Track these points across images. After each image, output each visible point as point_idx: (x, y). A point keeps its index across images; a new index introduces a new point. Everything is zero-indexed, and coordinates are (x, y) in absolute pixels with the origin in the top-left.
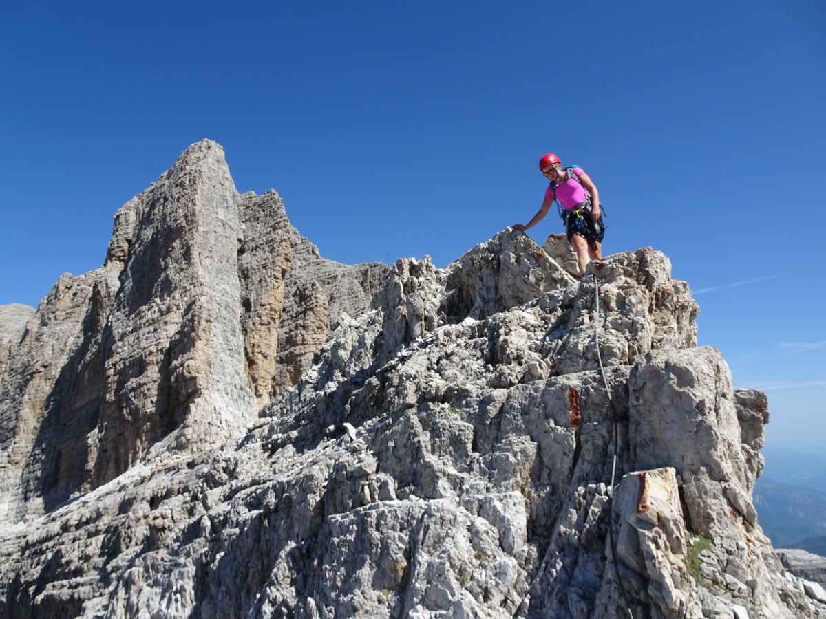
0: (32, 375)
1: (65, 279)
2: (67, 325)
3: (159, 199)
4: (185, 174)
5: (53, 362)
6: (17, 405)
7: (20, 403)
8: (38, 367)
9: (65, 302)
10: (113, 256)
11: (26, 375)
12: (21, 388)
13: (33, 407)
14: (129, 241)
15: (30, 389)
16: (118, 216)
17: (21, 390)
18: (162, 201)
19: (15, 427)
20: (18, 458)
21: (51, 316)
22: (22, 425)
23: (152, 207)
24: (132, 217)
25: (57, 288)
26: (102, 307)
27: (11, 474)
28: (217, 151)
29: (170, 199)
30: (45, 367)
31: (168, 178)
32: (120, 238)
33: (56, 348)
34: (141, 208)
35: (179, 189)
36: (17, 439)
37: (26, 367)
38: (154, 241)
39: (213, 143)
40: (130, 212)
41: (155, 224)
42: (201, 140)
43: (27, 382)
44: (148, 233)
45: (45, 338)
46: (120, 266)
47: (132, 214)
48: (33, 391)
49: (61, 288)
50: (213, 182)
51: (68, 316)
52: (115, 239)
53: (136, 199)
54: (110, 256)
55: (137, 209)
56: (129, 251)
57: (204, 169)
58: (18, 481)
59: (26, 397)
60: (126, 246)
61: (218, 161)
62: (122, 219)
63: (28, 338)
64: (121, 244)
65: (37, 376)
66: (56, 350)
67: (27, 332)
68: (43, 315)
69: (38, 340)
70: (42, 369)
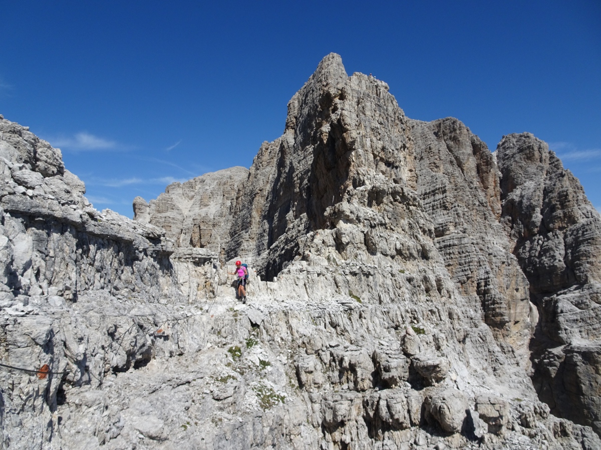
0: (255, 195)
1: (265, 144)
2: (268, 169)
3: (309, 91)
4: (322, 75)
5: (264, 188)
6: (250, 211)
7: (251, 209)
8: (257, 191)
9: (266, 157)
10: (289, 126)
11: (252, 195)
12: (251, 202)
13: (257, 211)
14: (296, 118)
15: (255, 202)
16: (289, 105)
17: (251, 203)
18: (311, 92)
19: (250, 221)
20: (253, 236)
21: (260, 165)
22: (253, 220)
23: (307, 96)
24: (296, 104)
25: (262, 149)
26: (286, 154)
27: (251, 243)
28: (338, 58)
29: (315, 90)
30: (261, 190)
31: (313, 79)
32: (291, 116)
33: (265, 180)
34: (300, 98)
35: (320, 84)
36: (252, 227)
37: (252, 191)
38: (309, 115)
39: (335, 54)
40: (295, 101)
41: (309, 105)
42: (329, 53)
43: (253, 199)
44: (306, 111)
45: (259, 176)
46: (293, 131)
47: (296, 102)
48: (256, 203)
49: (264, 149)
50: (336, 77)
51: (268, 163)
52: (289, 117)
53: (297, 94)
54: (287, 127)
55: (298, 99)
56: (296, 122)
57: (332, 70)
58: (254, 247)
59: (254, 206)
60: (294, 120)
61: (338, 65)
62: (291, 106)
63: (251, 178)
64: (292, 119)
65: (257, 195)
66: (265, 182)
67: (250, 174)
68: (256, 165)
69: (256, 178)
70: (259, 192)
